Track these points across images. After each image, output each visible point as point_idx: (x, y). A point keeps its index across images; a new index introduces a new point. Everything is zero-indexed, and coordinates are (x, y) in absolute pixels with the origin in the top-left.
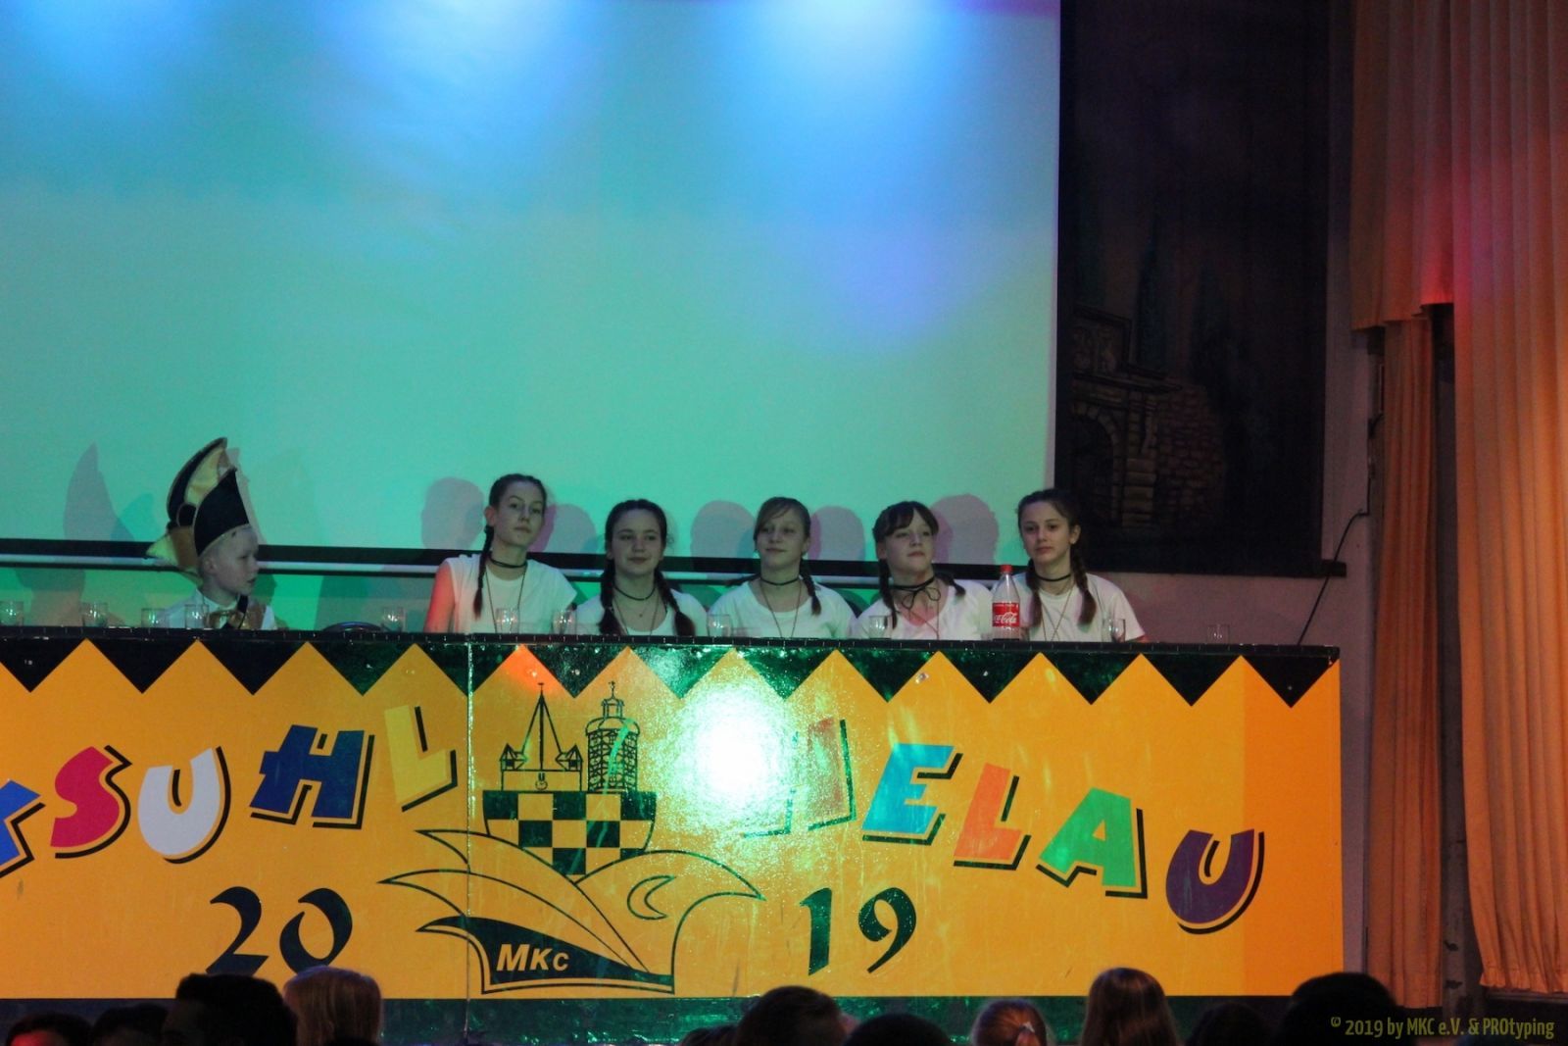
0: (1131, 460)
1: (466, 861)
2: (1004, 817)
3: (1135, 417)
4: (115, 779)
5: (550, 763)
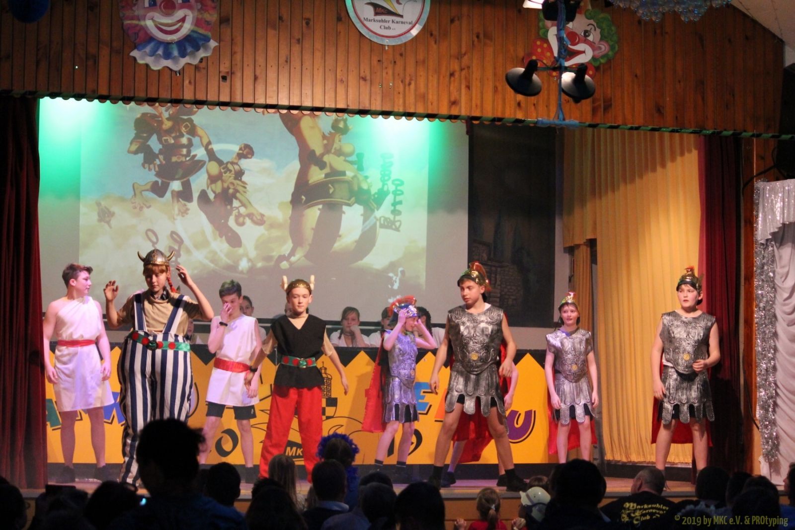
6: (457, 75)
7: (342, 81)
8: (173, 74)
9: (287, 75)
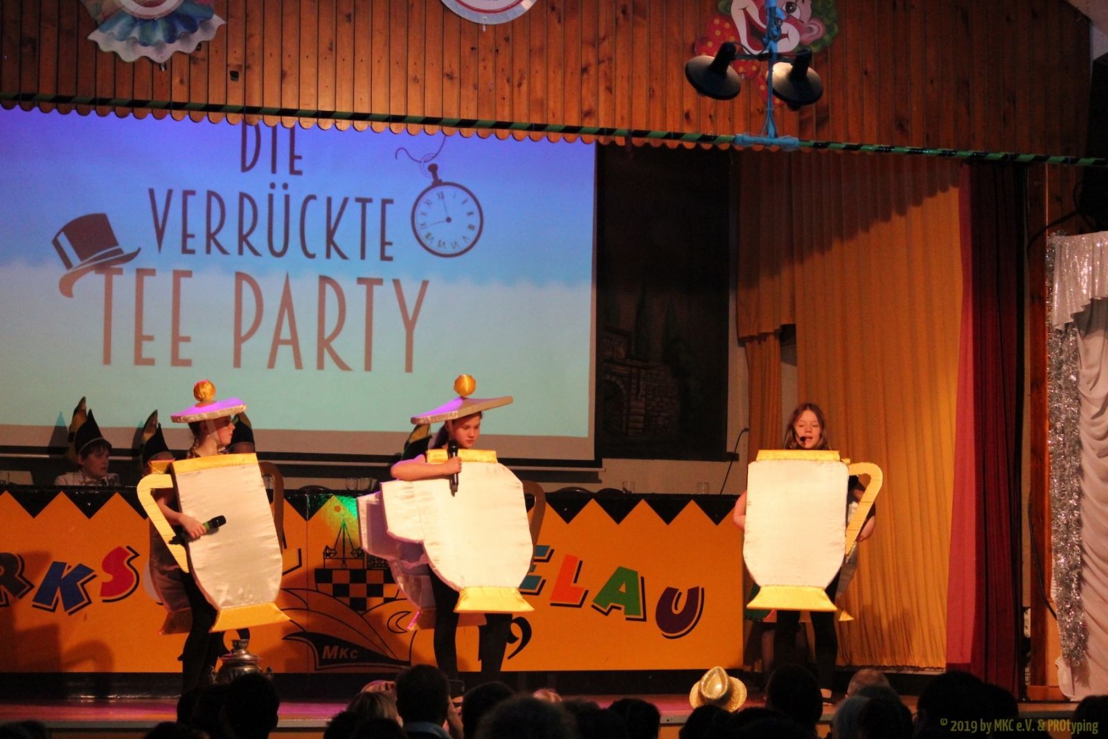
0: (632, 403)
1: (307, 604)
2: (575, 581)
3: (634, 381)
4: (131, 563)
5: (348, 554)
6: (592, 71)
7: (416, 80)
8: (156, 67)
9: (331, 71)
